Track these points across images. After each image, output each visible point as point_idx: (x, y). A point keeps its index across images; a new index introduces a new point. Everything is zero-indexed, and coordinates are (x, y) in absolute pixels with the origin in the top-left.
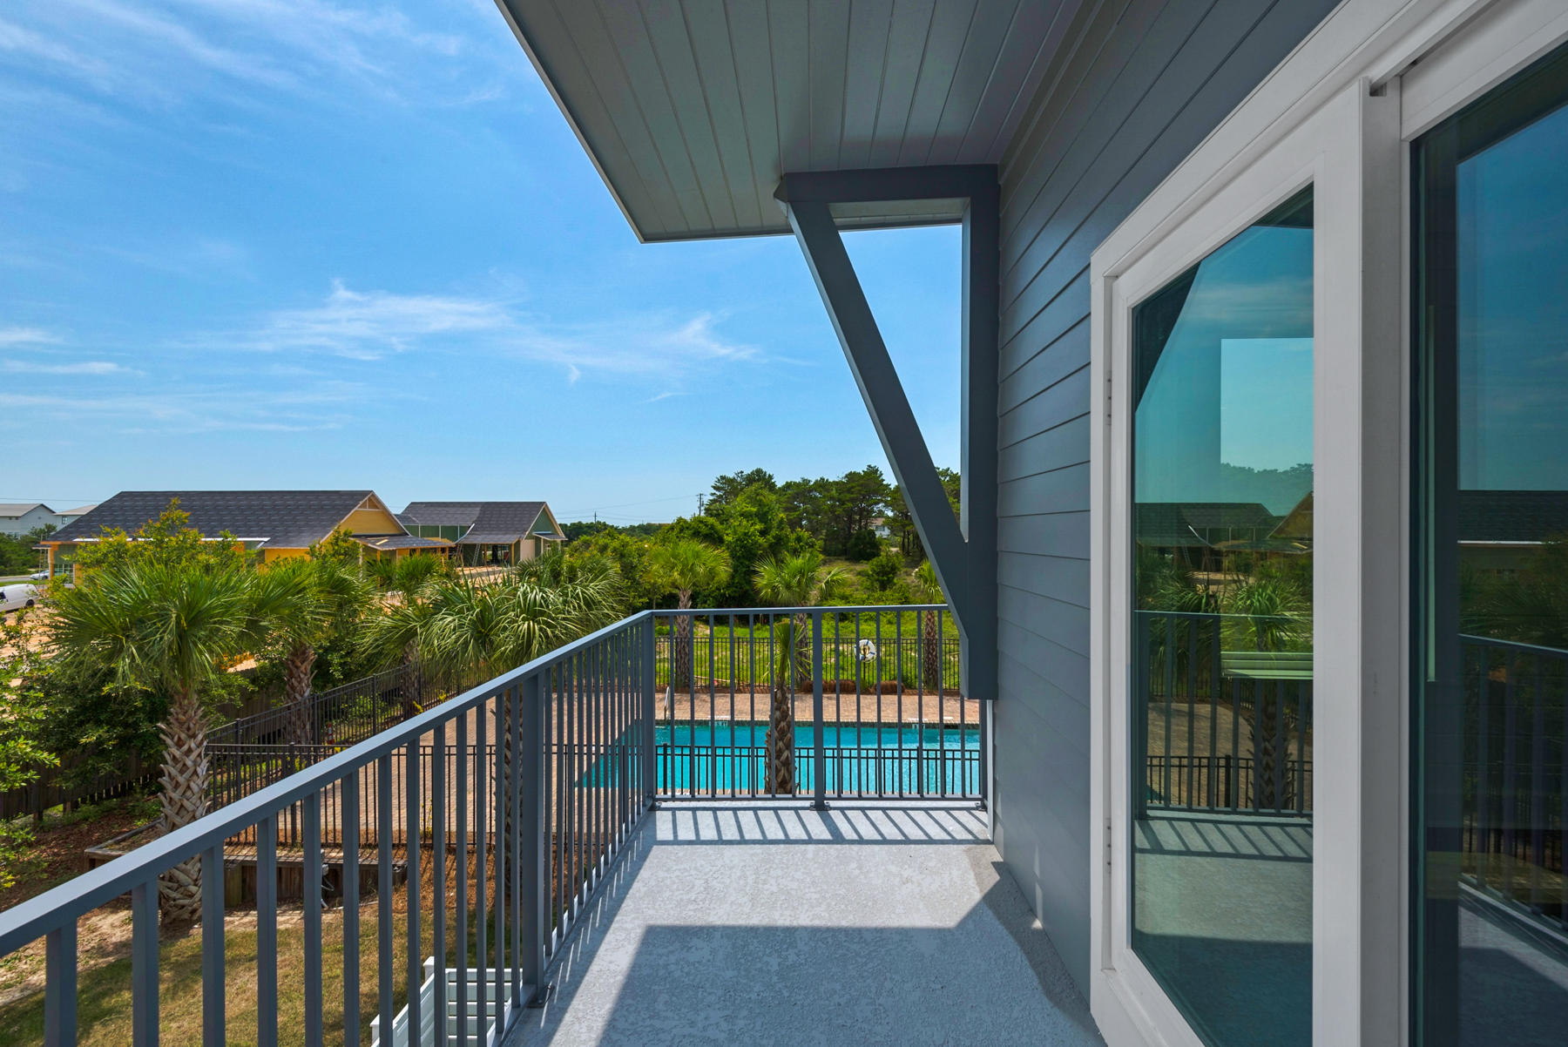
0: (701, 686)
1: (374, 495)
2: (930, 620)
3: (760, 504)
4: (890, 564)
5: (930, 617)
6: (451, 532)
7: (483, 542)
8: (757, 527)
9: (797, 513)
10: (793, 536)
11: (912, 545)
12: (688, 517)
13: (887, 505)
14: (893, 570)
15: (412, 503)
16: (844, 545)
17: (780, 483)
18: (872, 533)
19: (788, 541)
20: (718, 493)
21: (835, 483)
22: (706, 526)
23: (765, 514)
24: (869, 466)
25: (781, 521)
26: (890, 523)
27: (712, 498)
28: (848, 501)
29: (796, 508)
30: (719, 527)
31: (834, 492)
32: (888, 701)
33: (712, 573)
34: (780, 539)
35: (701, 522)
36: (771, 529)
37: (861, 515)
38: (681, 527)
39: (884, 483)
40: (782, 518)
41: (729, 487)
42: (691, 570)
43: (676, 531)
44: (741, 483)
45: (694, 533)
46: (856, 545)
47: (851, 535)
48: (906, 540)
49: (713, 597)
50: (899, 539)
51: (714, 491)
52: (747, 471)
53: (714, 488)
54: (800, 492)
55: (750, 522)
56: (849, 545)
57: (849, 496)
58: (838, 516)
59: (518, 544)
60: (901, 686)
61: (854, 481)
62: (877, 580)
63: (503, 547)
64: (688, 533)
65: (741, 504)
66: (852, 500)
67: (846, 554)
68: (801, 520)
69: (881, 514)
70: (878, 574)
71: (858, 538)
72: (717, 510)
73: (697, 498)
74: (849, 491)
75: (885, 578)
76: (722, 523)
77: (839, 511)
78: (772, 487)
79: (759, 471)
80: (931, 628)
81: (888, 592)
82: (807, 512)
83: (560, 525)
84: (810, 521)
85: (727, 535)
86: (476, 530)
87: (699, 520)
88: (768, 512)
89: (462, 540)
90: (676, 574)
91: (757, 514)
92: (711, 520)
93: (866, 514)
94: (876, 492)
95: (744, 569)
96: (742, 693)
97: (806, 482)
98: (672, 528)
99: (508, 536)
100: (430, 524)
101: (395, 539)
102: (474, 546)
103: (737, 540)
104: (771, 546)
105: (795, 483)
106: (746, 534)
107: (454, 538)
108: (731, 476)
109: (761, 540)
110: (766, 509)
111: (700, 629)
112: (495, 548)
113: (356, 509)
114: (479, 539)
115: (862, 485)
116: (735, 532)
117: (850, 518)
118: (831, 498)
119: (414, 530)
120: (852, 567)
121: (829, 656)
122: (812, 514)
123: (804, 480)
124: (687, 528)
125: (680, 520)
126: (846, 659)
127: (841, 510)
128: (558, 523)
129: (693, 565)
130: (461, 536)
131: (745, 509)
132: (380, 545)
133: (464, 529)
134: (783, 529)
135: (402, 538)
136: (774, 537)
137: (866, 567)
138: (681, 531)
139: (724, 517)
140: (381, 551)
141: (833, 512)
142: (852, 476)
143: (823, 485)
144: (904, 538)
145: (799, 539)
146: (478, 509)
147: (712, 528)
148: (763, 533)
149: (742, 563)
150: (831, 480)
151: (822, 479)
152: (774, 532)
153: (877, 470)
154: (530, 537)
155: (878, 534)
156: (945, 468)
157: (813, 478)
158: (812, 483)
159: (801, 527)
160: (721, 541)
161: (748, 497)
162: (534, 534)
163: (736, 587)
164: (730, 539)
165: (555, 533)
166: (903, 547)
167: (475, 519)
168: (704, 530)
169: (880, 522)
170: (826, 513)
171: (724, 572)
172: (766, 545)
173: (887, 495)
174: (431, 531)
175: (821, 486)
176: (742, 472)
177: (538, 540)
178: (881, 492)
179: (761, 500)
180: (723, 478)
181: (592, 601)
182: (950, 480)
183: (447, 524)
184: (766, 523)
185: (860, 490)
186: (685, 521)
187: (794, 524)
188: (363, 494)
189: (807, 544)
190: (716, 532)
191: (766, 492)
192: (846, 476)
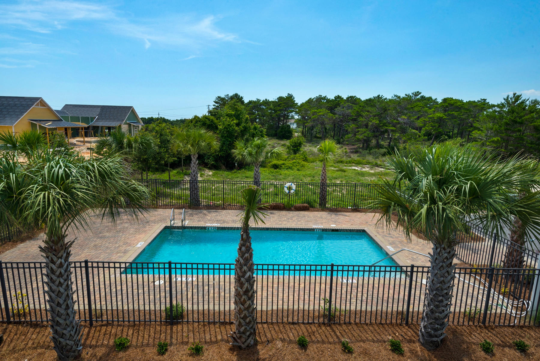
0: (204, 206)
1: (42, 100)
2: (324, 173)
3: (236, 110)
4: (299, 142)
5: (324, 171)
6: (86, 120)
7: (103, 125)
8: (235, 121)
9: (254, 116)
10: (252, 127)
11: (306, 132)
12: (200, 115)
13: (296, 113)
14: (300, 144)
15: (66, 105)
16: (276, 131)
17: (246, 101)
18: (289, 126)
19: (250, 129)
20: (217, 105)
21: (273, 102)
22: (209, 120)
23: (239, 115)
24: (289, 94)
25: (247, 119)
26: (298, 122)
27: (214, 107)
28: (278, 110)
29: (254, 113)
30: (216, 121)
31: (272, 106)
32: (302, 215)
33: (209, 145)
34: (246, 128)
35: (206, 118)
36: (242, 123)
37: (284, 118)
38: (196, 121)
39: (295, 102)
40: (247, 118)
41: (221, 101)
42: (198, 144)
43: (194, 122)
44: (227, 100)
45: (203, 124)
46: (281, 132)
47: (279, 127)
48: (304, 130)
49: (213, 156)
50: (301, 129)
51: (215, 104)
52: (231, 94)
53: (215, 102)
54: (255, 105)
55: (231, 119)
56: (278, 131)
57: (279, 108)
58: (273, 118)
59: (120, 126)
60: (307, 207)
61: (282, 101)
62: (293, 149)
63: (114, 128)
64: (199, 124)
65: (227, 110)
66: (280, 110)
67: (276, 136)
68: (256, 119)
69: (293, 117)
70: (293, 147)
71: (282, 129)
72: (215, 113)
73: (207, 107)
74: (279, 106)
75: (296, 148)
76: (217, 119)
77: (274, 115)
78: (243, 102)
79: (236, 95)
80: (324, 177)
81: (297, 155)
82: (259, 115)
83: (141, 119)
84: (260, 119)
85: (220, 125)
86: (99, 119)
87: (205, 117)
88: (240, 114)
89: (91, 124)
90: (189, 146)
91: (234, 115)
92: (212, 118)
93: (286, 117)
94: (291, 107)
95: (228, 143)
96: (225, 209)
97: (259, 100)
98: (191, 121)
99: (114, 123)
100: (76, 115)
101: (56, 122)
102: (98, 127)
103: (225, 128)
104: (241, 131)
105: (253, 101)
106: (229, 125)
107: (88, 123)
108: (223, 96)
109: (237, 128)
110: (239, 113)
111: (206, 172)
112: (109, 128)
113: (33, 106)
114: (100, 124)
115: (285, 103)
116: (224, 124)
117: (279, 119)
118: (271, 109)
119: (66, 119)
120: (279, 142)
121: (269, 187)
122: (261, 116)
123: (258, 100)
124: (199, 121)
125: (196, 117)
126: (278, 189)
127: (275, 115)
128: (140, 117)
129: (198, 141)
130: (91, 122)
131: (229, 112)
132: (48, 125)
133: (93, 119)
134: (247, 123)
135: (59, 122)
136: (243, 127)
137: (288, 143)
138: (196, 122)
139: (218, 116)
140: (48, 129)
141: (271, 116)
142: (280, 98)
143: (266, 102)
144: (303, 129)
145: (255, 128)
146: (99, 109)
147: (212, 121)
148: (238, 125)
149: (227, 140)
150: (270, 100)
151: (266, 100)
152: (243, 124)
153: (292, 96)
154: (126, 123)
155: (291, 126)
156: (324, 96)
157: (262, 99)
158: (261, 101)
159: (256, 122)
160: (217, 128)
161: (230, 106)
162: (128, 122)
163: (224, 152)
164: (221, 127)
165: (138, 122)
166: (303, 133)
167: (98, 114)
168: (208, 122)
169: (293, 121)
170: (268, 116)
171: (216, 145)
172: (239, 131)
173: (297, 108)
174: (77, 119)
175: (265, 103)
176: (228, 95)
177: (130, 125)
178: (294, 107)
179: (237, 108)
180: (219, 97)
181: (106, 173)
182: (327, 102)
183: (84, 116)
184: (239, 120)
185: (284, 106)
186: (198, 118)
187: (253, 121)
188: (37, 99)
189: (259, 131)
190: (214, 124)
191: (239, 104)
192: (278, 99)
